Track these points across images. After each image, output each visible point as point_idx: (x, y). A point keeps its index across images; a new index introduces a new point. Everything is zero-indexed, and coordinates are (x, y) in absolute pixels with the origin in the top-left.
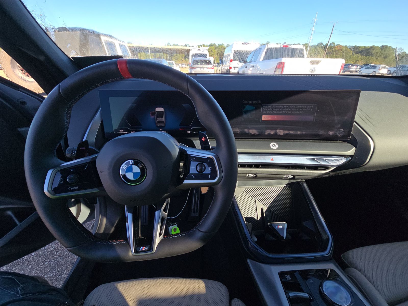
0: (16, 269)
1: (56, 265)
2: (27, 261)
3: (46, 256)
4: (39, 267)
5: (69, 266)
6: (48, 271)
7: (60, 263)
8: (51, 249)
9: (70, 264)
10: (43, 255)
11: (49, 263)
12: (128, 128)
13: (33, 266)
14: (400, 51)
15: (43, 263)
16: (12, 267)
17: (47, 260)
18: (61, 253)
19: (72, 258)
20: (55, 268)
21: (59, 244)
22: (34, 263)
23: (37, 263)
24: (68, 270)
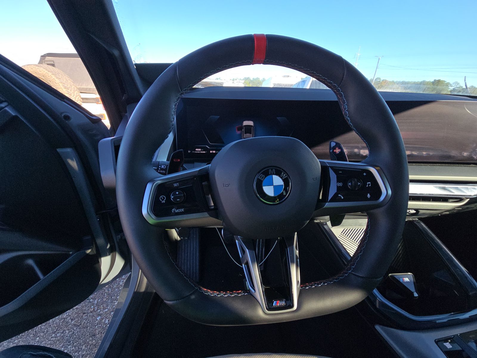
0: (20, 341)
1: (72, 338)
2: (34, 331)
3: (58, 325)
4: (50, 340)
5: (89, 339)
6: (61, 345)
7: (76, 335)
8: (64, 316)
9: (90, 337)
10: (54, 324)
11: (62, 335)
12: (207, 146)
13: (41, 338)
14: (455, 85)
15: (53, 335)
16: (14, 339)
17: (59, 330)
18: (78, 322)
19: (91, 328)
20: (70, 342)
21: (74, 309)
22: (42, 334)
23: (46, 335)
24: (88, 345)
